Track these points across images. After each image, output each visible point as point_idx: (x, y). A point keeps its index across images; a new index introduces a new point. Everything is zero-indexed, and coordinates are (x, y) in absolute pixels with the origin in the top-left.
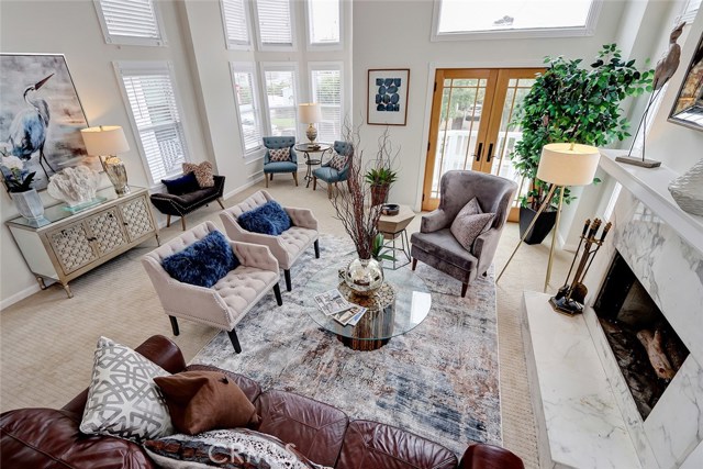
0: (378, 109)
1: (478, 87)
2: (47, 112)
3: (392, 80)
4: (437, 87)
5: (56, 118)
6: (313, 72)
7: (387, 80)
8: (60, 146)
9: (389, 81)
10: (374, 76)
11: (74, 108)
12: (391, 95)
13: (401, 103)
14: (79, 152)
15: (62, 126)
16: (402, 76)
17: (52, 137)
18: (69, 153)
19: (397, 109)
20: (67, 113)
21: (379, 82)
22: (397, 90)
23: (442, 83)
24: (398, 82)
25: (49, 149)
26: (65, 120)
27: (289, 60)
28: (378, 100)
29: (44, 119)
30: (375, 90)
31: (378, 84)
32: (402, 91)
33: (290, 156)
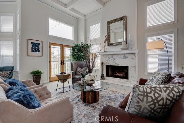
0: (32, 51)
1: (59, 48)
3: (37, 43)
4: (50, 47)
9: (36, 44)
10: (30, 41)
12: (36, 47)
19: (39, 51)
21: (32, 43)
24: (39, 44)
28: (32, 48)
30: (30, 45)
32: (40, 46)
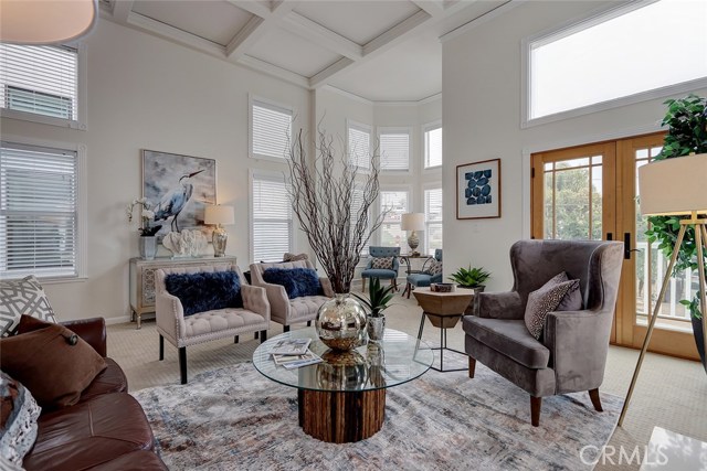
0: (468, 203)
1: (591, 166)
2: (191, 192)
3: (481, 173)
4: (535, 173)
5: (195, 197)
6: (426, 192)
7: (477, 173)
8: (189, 216)
9: (478, 174)
10: (463, 172)
11: (210, 193)
12: (481, 188)
13: (494, 194)
14: (201, 223)
15: (197, 203)
16: (493, 167)
17: (187, 209)
18: (194, 222)
19: (489, 201)
20: (204, 195)
21: (468, 176)
22: (487, 181)
23: (542, 168)
24: (488, 174)
25: (182, 216)
26: (201, 199)
27: (404, 182)
28: (468, 193)
29: (186, 196)
30: (464, 185)
31: (467, 178)
32: (493, 183)
33: (393, 265)
